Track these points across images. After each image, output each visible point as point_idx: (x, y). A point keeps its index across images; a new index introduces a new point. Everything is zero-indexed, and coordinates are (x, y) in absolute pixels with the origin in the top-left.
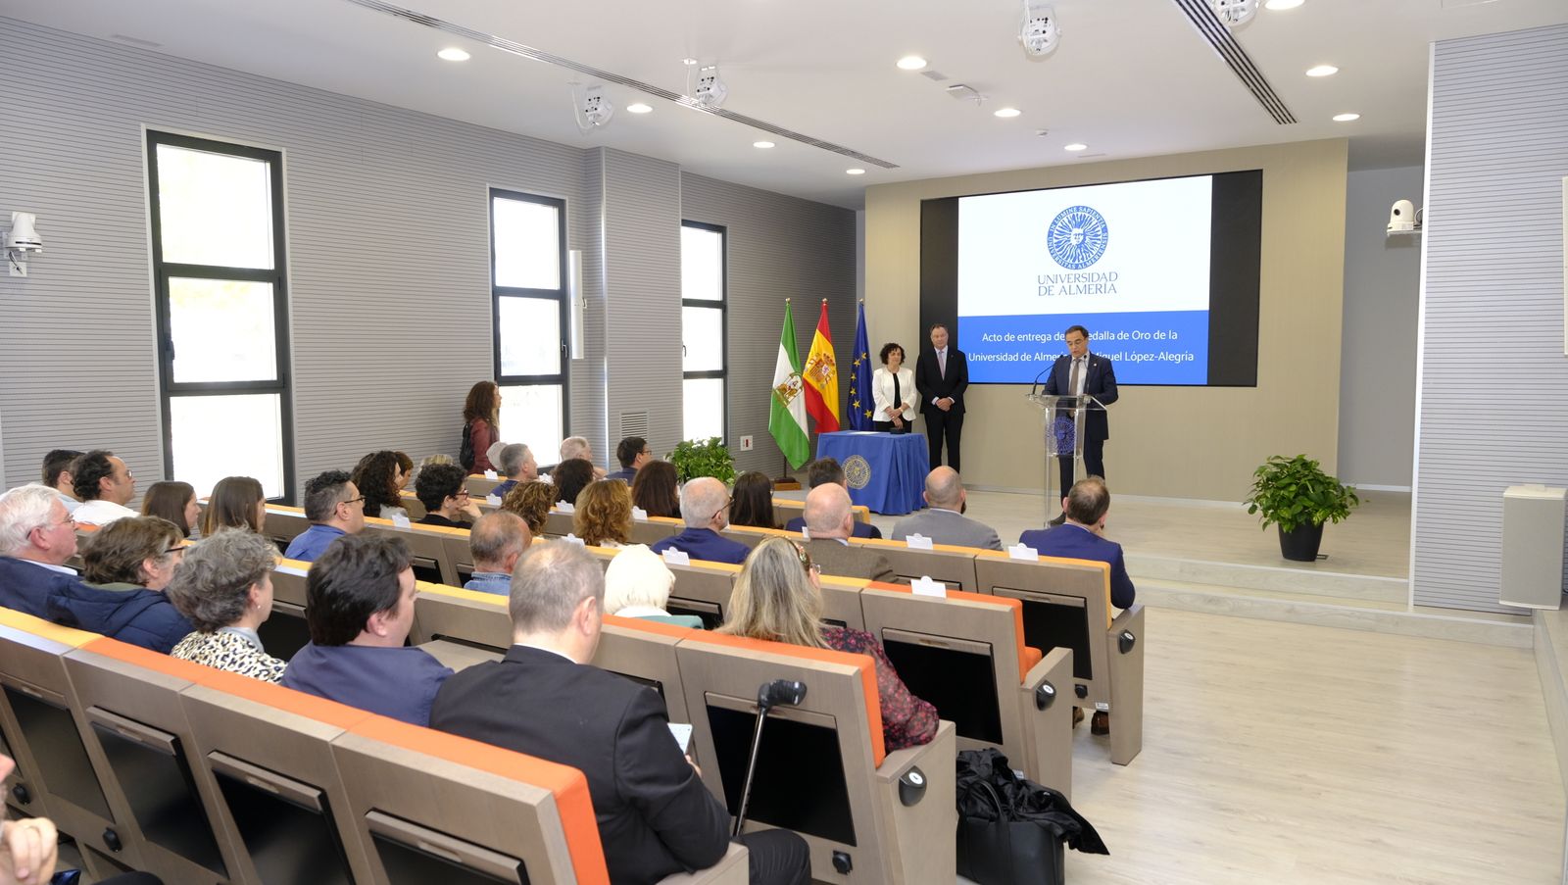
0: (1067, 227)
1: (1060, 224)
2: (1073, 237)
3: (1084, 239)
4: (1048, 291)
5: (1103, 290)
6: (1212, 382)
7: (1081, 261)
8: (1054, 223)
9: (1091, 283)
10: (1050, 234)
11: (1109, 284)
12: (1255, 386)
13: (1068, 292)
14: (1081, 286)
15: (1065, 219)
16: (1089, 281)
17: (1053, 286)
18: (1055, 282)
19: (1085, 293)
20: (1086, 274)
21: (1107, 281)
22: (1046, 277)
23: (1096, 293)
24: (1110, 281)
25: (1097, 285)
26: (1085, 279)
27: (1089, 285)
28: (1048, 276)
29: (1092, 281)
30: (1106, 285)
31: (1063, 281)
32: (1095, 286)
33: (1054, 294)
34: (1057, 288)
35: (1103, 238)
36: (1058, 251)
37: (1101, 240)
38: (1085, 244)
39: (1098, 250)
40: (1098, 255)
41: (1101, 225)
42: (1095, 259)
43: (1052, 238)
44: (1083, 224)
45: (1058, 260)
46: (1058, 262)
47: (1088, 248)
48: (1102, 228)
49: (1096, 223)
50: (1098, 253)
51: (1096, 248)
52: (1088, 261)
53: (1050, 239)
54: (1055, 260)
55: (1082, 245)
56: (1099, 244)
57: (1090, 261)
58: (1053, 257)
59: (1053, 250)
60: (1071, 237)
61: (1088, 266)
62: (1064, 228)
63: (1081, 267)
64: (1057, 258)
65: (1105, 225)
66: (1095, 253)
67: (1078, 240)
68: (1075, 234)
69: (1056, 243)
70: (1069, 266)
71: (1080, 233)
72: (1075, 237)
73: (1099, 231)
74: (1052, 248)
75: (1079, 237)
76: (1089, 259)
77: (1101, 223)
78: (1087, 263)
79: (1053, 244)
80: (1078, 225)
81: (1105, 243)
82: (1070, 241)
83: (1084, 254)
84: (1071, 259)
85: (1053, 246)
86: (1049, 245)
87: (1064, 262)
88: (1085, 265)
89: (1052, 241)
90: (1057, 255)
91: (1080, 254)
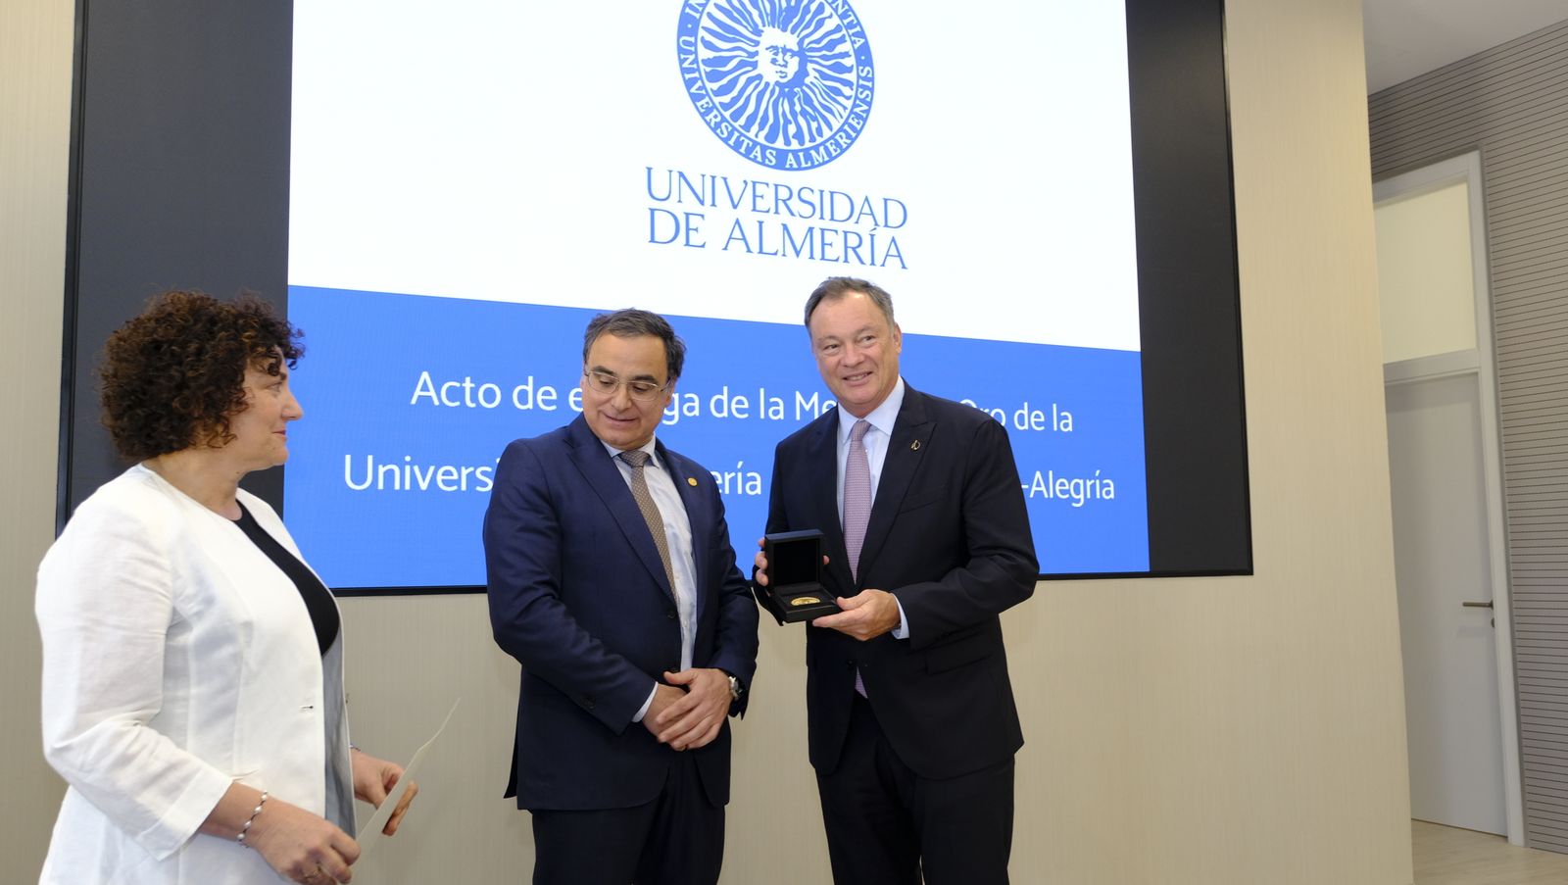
0: (743, 14)
2: (764, 58)
3: (802, 73)
4: (684, 229)
5: (865, 252)
6: (1161, 568)
7: (795, 145)
10: (687, 24)
11: (883, 237)
12: (1248, 571)
13: (754, 246)
14: (798, 230)
16: (822, 218)
17: (702, 216)
18: (708, 200)
19: (812, 257)
20: (812, 191)
21: (876, 224)
22: (675, 176)
23: (846, 261)
24: (886, 226)
25: (845, 233)
26: (810, 208)
27: (823, 230)
28: (681, 174)
29: (832, 219)
30: (872, 236)
31: (736, 202)
32: (841, 235)
33: (703, 246)
34: (715, 223)
35: (858, 81)
36: (717, 93)
37: (854, 87)
38: (804, 88)
39: (845, 115)
40: (845, 132)
41: (853, 38)
42: (838, 144)
43: (692, 39)
44: (795, 20)
45: (718, 125)
46: (718, 131)
47: (816, 103)
48: (856, 46)
49: (838, 21)
50: (846, 127)
51: (841, 109)
52: (816, 148)
53: (685, 42)
54: (708, 124)
55: (796, 90)
56: (848, 98)
57: (822, 149)
58: (702, 111)
59: (699, 83)
60: (756, 53)
61: (816, 163)
62: (735, 14)
63: (793, 162)
64: (711, 116)
65: (862, 41)
66: (836, 126)
67: (783, 69)
68: (772, 47)
69: (706, 62)
70: (754, 153)
71: (788, 47)
72: (770, 55)
73: (846, 55)
74: (696, 75)
75: (784, 60)
76: (819, 140)
77: (851, 32)
78: (813, 152)
79: (695, 61)
80: (780, 15)
81: (868, 99)
82: (755, 65)
83: (801, 119)
84: (761, 128)
85: (698, 69)
86: (682, 62)
87: (736, 134)
88: (807, 161)
89: (693, 49)
90: (714, 106)
91: (790, 117)
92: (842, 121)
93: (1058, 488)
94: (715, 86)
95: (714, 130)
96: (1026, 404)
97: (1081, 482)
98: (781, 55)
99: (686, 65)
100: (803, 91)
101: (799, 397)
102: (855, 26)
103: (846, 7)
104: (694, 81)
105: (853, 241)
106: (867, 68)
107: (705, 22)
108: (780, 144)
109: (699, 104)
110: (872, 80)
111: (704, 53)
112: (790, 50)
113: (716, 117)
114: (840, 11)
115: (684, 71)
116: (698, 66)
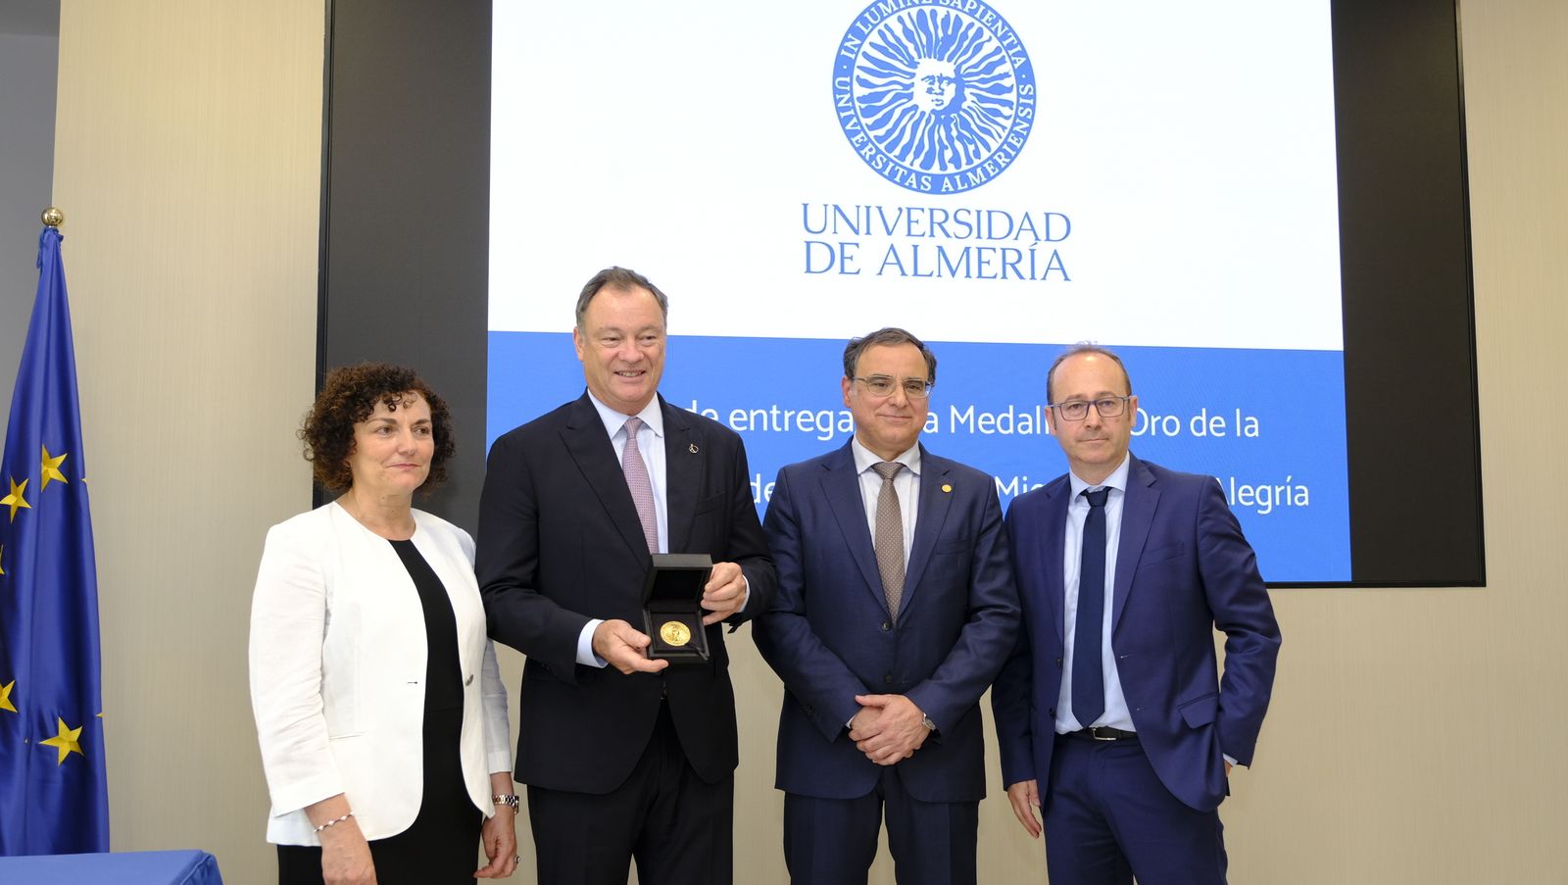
0: (898, 49)
1: (874, 37)
2: (920, 89)
3: (960, 97)
4: (839, 258)
5: (1024, 267)
7: (951, 169)
8: (855, 32)
9: (984, 242)
10: (843, 66)
11: (1044, 252)
12: (1479, 580)
13: (909, 268)
14: (954, 251)
15: (892, 22)
16: (979, 237)
17: (857, 245)
18: (863, 229)
19: (968, 276)
20: (969, 212)
21: (1037, 239)
22: (831, 209)
23: (1004, 277)
24: (1048, 239)
25: (1004, 250)
26: (967, 229)
27: (980, 250)
28: (836, 207)
29: (990, 237)
30: (1032, 251)
31: (890, 229)
32: (999, 253)
33: (858, 273)
34: (870, 249)
35: (1018, 100)
36: (872, 128)
37: (1014, 107)
38: (961, 113)
39: (1004, 135)
40: (1005, 151)
41: (1013, 58)
42: (996, 164)
43: (848, 79)
44: (952, 48)
45: (872, 158)
46: (873, 163)
47: (973, 126)
48: (1016, 66)
49: (995, 43)
50: (1005, 147)
51: (999, 129)
52: (974, 171)
53: (840, 83)
54: (863, 158)
55: (952, 116)
56: (1008, 118)
57: (979, 170)
58: (857, 145)
59: (855, 120)
60: (912, 85)
61: (973, 184)
62: (891, 50)
63: (949, 186)
64: (866, 149)
65: (1023, 60)
66: (994, 146)
67: (939, 97)
68: (928, 77)
69: (861, 99)
70: (909, 181)
71: (944, 75)
72: (926, 85)
73: (1007, 75)
74: (852, 112)
75: (940, 88)
76: (976, 162)
77: (1011, 52)
78: (970, 174)
79: (851, 99)
80: (936, 47)
81: (1029, 117)
82: (910, 97)
83: (958, 145)
84: (916, 156)
85: (854, 107)
86: (837, 102)
87: (891, 165)
88: (964, 183)
89: (848, 88)
90: (870, 140)
91: (946, 143)
92: (1001, 141)
93: (1240, 495)
94: (870, 121)
95: (869, 163)
96: (1204, 410)
97: (1269, 488)
98: (937, 84)
99: (841, 104)
100: (959, 116)
101: (954, 411)
102: (1016, 46)
103: (1006, 28)
104: (850, 118)
105: (1012, 257)
106: (1029, 86)
107: (861, 61)
108: (936, 169)
109: (854, 140)
110: (1034, 97)
111: (859, 91)
112: (947, 78)
113: (871, 150)
114: (1000, 34)
115: (839, 110)
116: (853, 104)
